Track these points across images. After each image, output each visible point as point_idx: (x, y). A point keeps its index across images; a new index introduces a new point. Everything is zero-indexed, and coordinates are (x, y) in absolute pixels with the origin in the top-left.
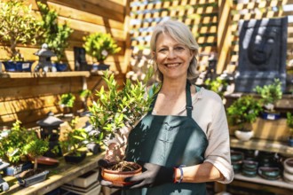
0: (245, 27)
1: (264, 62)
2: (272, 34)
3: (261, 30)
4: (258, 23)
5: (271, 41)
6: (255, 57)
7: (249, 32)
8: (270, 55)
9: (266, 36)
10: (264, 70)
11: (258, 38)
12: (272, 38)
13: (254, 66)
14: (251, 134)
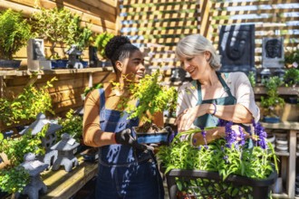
0: (223, 31)
1: (238, 59)
2: (244, 37)
3: (235, 33)
4: (233, 28)
5: (243, 42)
7: (226, 35)
8: (243, 53)
9: (239, 38)
11: (233, 39)
12: (244, 40)
13: (232, 62)
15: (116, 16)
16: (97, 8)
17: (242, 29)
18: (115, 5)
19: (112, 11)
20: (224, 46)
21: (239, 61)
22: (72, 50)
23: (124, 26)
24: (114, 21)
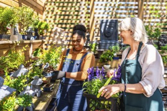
0: (102, 22)
3: (108, 24)
4: (107, 21)
5: (112, 28)
6: (106, 35)
7: (104, 24)
9: (110, 26)
10: (110, 40)
11: (107, 27)
13: (106, 38)
14: (109, 66)
15: (43, 11)
16: (36, 7)
17: (112, 22)
18: (43, 5)
19: (42, 9)
20: (102, 30)
21: (110, 38)
22: (29, 30)
23: (47, 17)
24: (42, 15)
